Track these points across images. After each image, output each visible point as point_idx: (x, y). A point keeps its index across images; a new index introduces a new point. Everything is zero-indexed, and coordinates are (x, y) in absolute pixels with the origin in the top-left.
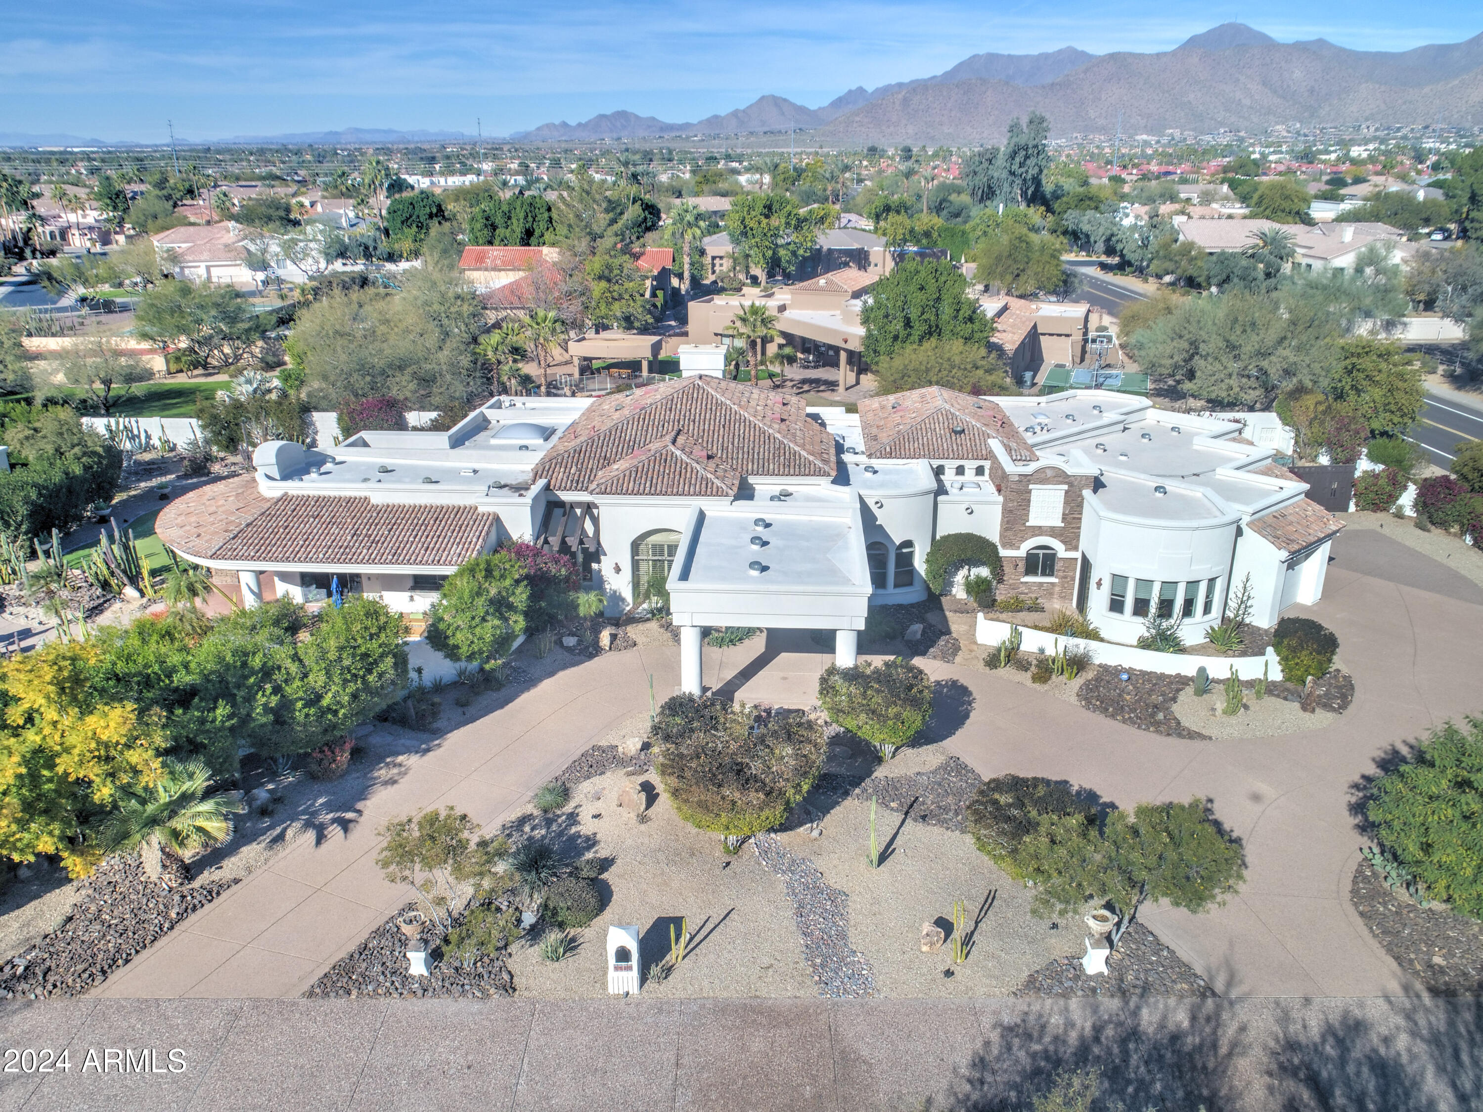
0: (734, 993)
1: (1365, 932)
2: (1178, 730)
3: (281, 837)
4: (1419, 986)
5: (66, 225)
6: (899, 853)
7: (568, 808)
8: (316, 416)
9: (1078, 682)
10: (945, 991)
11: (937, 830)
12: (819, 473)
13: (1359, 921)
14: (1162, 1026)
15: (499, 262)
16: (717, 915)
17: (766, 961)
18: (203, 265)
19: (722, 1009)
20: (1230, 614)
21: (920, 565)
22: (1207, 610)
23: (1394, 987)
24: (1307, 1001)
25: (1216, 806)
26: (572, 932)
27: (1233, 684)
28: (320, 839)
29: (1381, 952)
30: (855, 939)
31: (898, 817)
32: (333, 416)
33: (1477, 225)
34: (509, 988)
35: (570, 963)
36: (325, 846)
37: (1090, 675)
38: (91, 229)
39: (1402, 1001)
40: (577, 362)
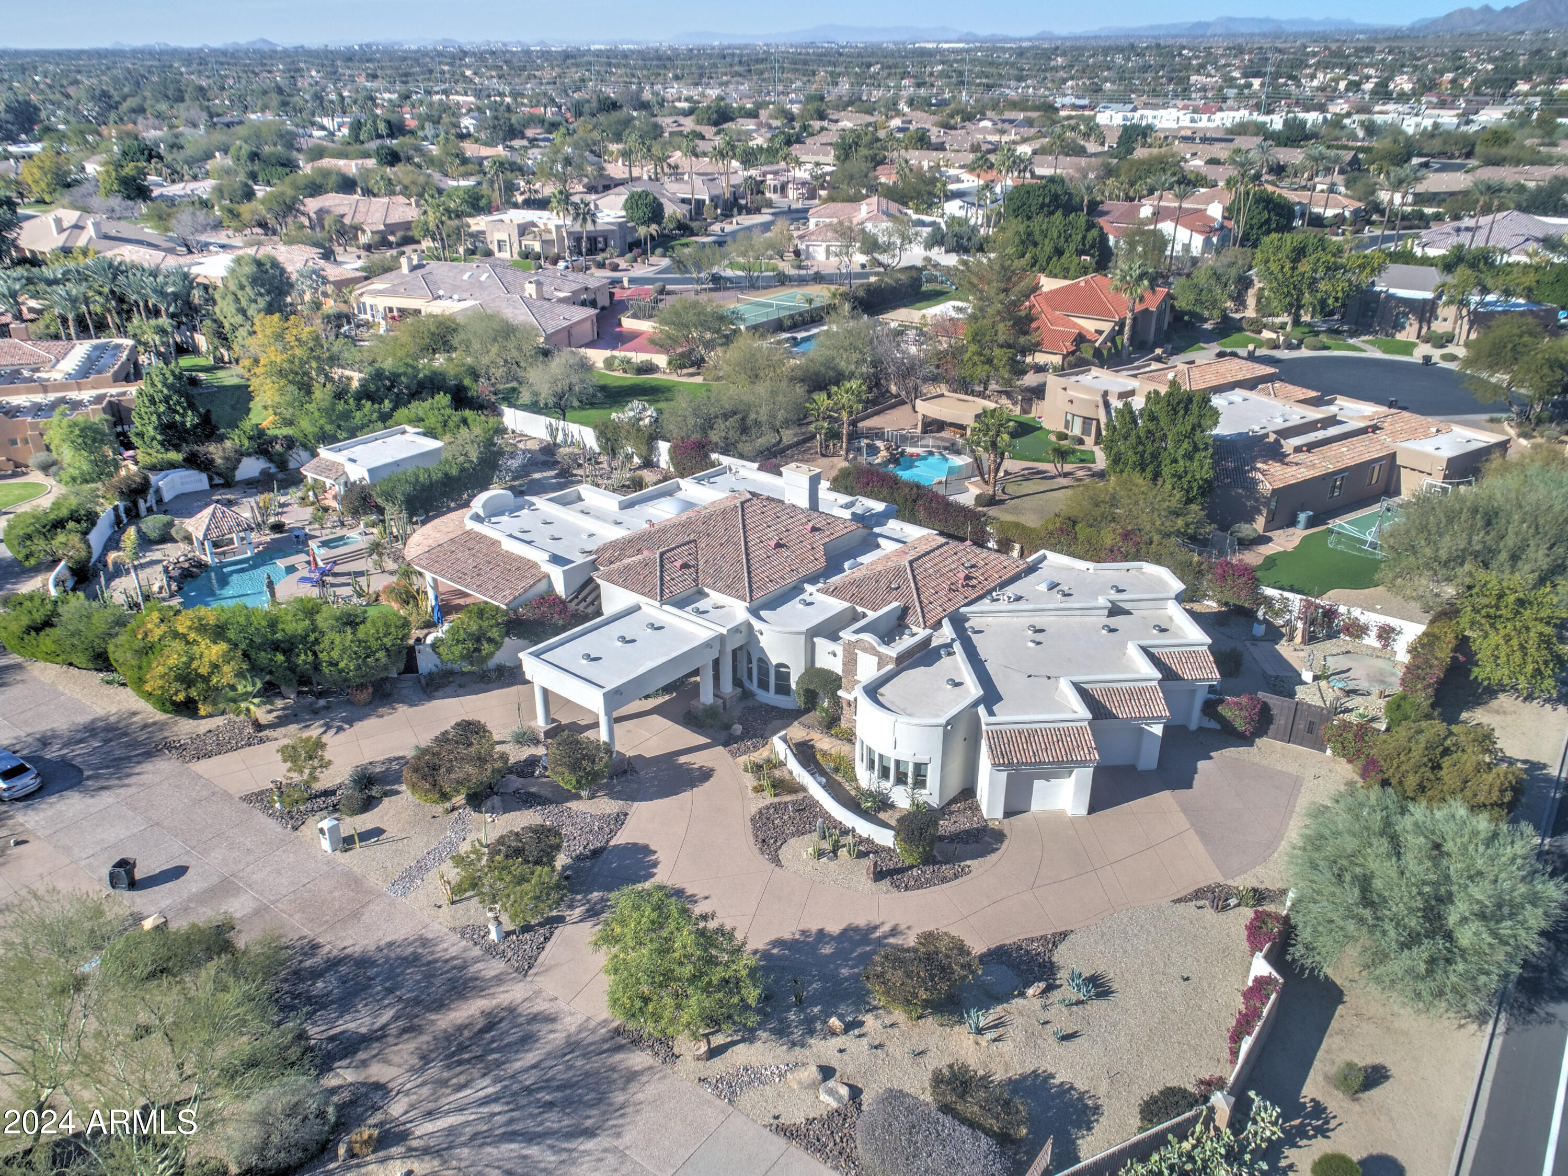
0: (359, 869)
2: (770, 852)
9: (773, 800)
10: (429, 912)
14: (476, 972)
16: (401, 836)
17: (388, 865)
19: (348, 874)
21: (793, 683)
23: (602, 1017)
24: (551, 1001)
30: (430, 874)
32: (668, 445)
34: (295, 828)
38: (804, 184)
39: (592, 1024)
40: (920, 420)
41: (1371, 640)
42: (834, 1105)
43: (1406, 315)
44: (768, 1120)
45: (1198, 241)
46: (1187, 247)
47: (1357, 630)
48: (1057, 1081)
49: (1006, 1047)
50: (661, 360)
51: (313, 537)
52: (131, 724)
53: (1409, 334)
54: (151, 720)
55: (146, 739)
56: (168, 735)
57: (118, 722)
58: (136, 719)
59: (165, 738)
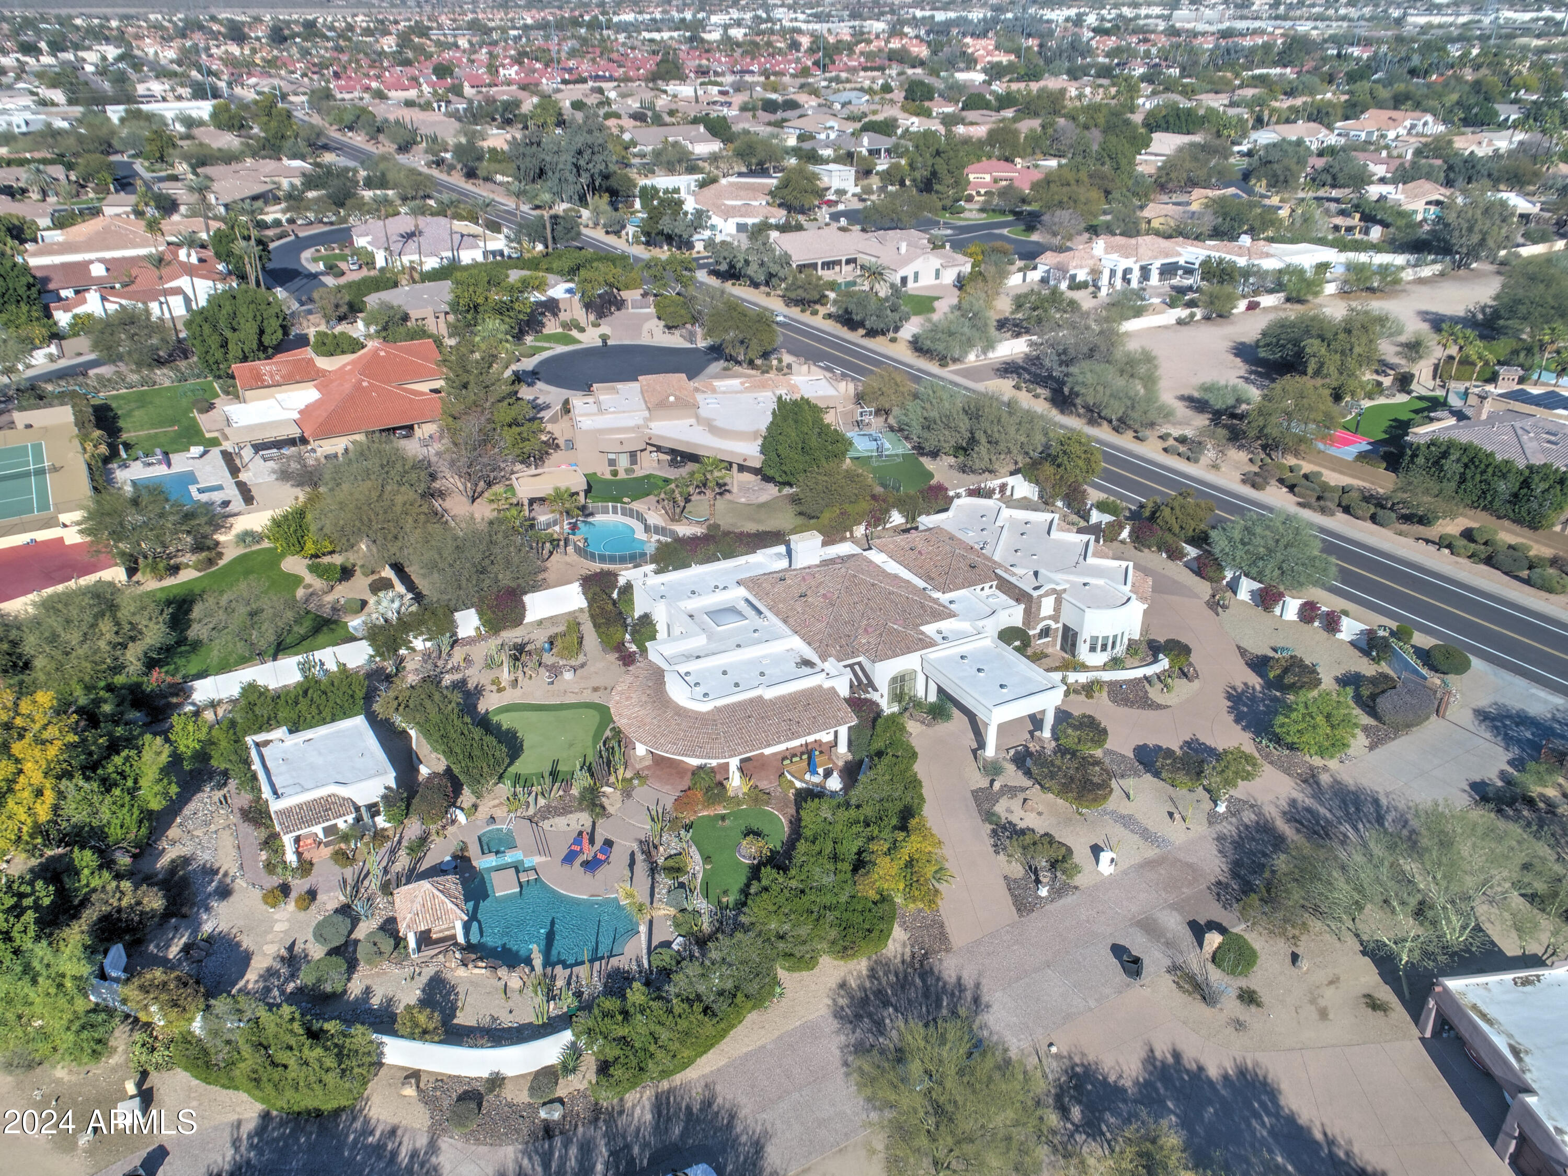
0: (1137, 860)
1: (1274, 769)
2: (1158, 706)
4: (1299, 781)
7: (1004, 820)
9: (1104, 694)
10: (1192, 835)
11: (1130, 779)
12: (945, 619)
13: (1270, 766)
14: (1251, 821)
15: (278, 378)
23: (1294, 784)
24: (1277, 798)
26: (1071, 863)
29: (1283, 774)
30: (1153, 829)
32: (472, 612)
34: (1077, 888)
35: (1083, 873)
37: (1106, 686)
39: (1298, 788)
40: (526, 502)
41: (997, 495)
44: (1368, 749)
47: (992, 492)
48: (1342, 676)
51: (464, 856)
52: (862, 988)
53: (551, 326)
54: (865, 972)
55: (897, 975)
56: (899, 959)
57: (852, 998)
58: (853, 984)
59: (903, 962)
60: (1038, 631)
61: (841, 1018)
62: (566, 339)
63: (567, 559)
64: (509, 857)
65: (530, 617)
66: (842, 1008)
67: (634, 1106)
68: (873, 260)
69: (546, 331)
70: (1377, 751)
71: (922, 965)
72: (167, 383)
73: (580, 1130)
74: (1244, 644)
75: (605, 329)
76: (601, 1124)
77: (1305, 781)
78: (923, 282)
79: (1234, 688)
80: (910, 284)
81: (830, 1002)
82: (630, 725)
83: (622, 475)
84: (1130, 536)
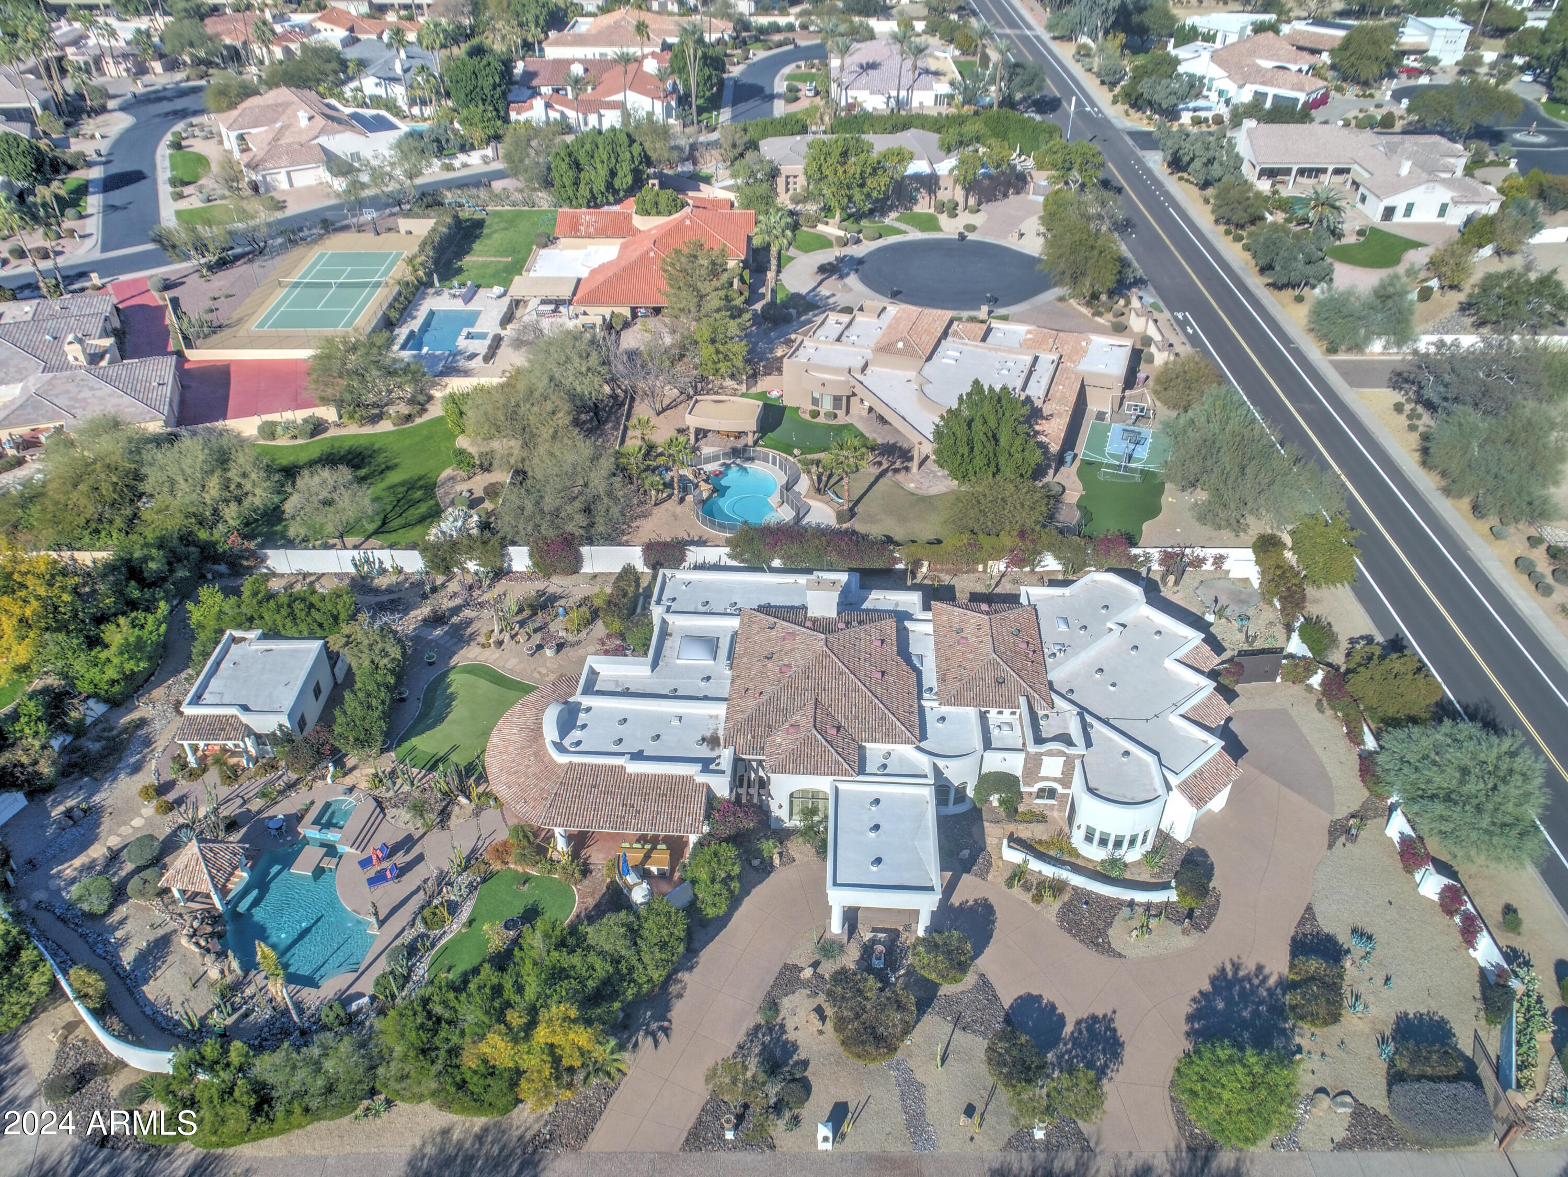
0: (872, 1148)
1: (1169, 1108)
2: (1107, 950)
3: (636, 1045)
4: (1184, 1145)
5: (98, 52)
6: (951, 1056)
7: (779, 1020)
8: (512, 550)
9: (1057, 905)
10: (969, 1148)
11: (971, 1036)
12: (908, 742)
13: (1169, 1101)
14: (1062, 1169)
15: (592, 230)
16: (863, 1099)
17: (888, 1129)
18: (283, 171)
19: (870, 1158)
20: (1162, 827)
21: (970, 793)
22: (1144, 841)
23: (1171, 1146)
24: (1130, 1154)
25: (1117, 1017)
26: (796, 1111)
27: (1148, 906)
28: (656, 1043)
29: (1173, 1123)
30: (929, 1117)
31: (951, 1026)
32: (525, 550)
33: (1562, 84)
34: (772, 1147)
35: (797, 1132)
36: (660, 1047)
37: (1066, 897)
38: (125, 56)
39: (1173, 1154)
40: (692, 430)
41: (1208, 566)
42: (1349, 1110)
43: (918, 190)
44: (1331, 1146)
45: (659, 107)
46: (650, 115)
47: (1200, 562)
48: (1411, 1016)
49: (1373, 1010)
50: (329, 414)
51: (298, 818)
52: (460, 1145)
53: (923, 206)
54: (476, 1129)
55: (501, 1150)
56: (518, 1133)
57: (442, 1150)
58: (456, 1135)
59: (521, 1138)
60: (1035, 789)
61: (413, 1168)
62: (930, 223)
63: (679, 509)
64: (332, 836)
65: (587, 568)
66: (424, 1156)
67: (181, 1155)
68: (1366, 175)
69: (917, 209)
70: (1348, 1154)
71: (535, 1152)
72: (545, 207)
73: (128, 1152)
74: (1317, 909)
75: (977, 220)
76: (145, 1156)
77: (1192, 1150)
78: (1417, 217)
79: (1236, 967)
80: (1398, 217)
81: (418, 1143)
82: (496, 746)
83: (821, 420)
84: (1323, 683)
